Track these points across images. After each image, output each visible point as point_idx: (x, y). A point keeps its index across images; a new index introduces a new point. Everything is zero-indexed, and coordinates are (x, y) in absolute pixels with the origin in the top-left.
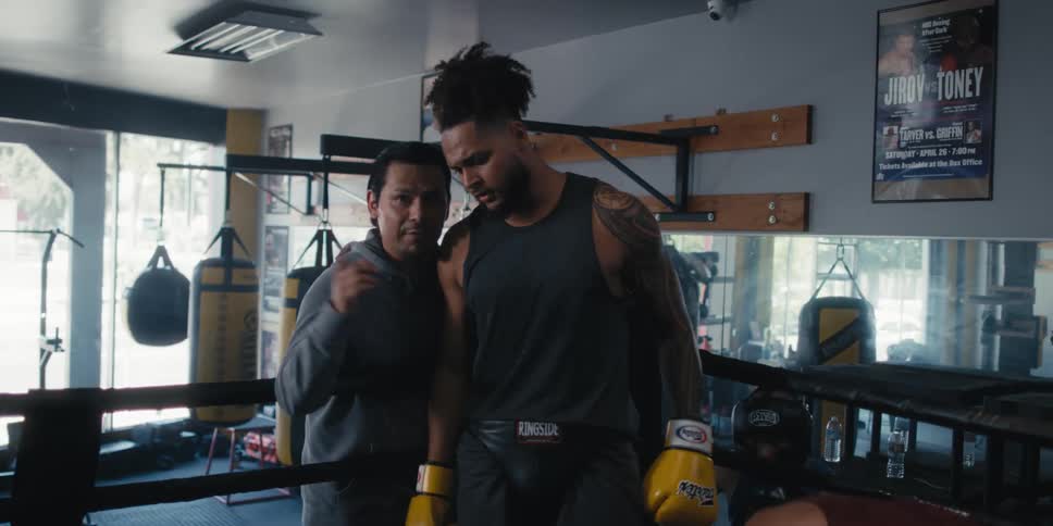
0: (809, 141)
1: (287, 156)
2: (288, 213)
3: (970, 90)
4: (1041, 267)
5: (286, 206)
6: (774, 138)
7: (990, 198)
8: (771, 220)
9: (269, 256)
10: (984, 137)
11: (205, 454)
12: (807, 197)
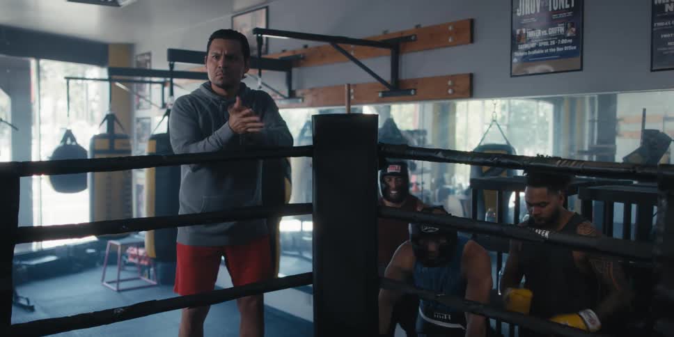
0: (472, 41)
2: (150, 108)
3: (568, 3)
4: (620, 136)
5: (149, 103)
6: (450, 40)
7: (581, 69)
8: (450, 91)
9: (139, 137)
10: (577, 32)
11: (102, 264)
12: (471, 76)
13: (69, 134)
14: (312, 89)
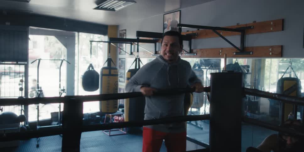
0: (283, 29)
1: (125, 38)
2: (125, 54)
5: (125, 52)
6: (271, 29)
8: (270, 54)
9: (120, 67)
11: (103, 122)
12: (282, 47)
13: (91, 66)
14: (201, 49)
